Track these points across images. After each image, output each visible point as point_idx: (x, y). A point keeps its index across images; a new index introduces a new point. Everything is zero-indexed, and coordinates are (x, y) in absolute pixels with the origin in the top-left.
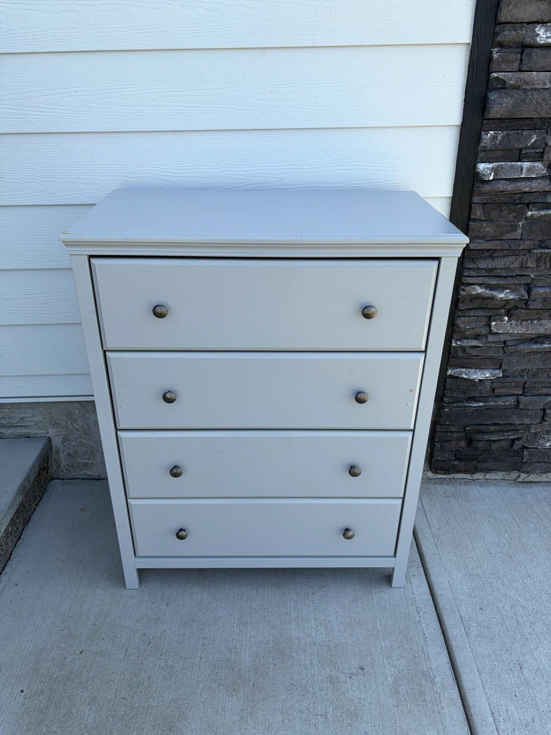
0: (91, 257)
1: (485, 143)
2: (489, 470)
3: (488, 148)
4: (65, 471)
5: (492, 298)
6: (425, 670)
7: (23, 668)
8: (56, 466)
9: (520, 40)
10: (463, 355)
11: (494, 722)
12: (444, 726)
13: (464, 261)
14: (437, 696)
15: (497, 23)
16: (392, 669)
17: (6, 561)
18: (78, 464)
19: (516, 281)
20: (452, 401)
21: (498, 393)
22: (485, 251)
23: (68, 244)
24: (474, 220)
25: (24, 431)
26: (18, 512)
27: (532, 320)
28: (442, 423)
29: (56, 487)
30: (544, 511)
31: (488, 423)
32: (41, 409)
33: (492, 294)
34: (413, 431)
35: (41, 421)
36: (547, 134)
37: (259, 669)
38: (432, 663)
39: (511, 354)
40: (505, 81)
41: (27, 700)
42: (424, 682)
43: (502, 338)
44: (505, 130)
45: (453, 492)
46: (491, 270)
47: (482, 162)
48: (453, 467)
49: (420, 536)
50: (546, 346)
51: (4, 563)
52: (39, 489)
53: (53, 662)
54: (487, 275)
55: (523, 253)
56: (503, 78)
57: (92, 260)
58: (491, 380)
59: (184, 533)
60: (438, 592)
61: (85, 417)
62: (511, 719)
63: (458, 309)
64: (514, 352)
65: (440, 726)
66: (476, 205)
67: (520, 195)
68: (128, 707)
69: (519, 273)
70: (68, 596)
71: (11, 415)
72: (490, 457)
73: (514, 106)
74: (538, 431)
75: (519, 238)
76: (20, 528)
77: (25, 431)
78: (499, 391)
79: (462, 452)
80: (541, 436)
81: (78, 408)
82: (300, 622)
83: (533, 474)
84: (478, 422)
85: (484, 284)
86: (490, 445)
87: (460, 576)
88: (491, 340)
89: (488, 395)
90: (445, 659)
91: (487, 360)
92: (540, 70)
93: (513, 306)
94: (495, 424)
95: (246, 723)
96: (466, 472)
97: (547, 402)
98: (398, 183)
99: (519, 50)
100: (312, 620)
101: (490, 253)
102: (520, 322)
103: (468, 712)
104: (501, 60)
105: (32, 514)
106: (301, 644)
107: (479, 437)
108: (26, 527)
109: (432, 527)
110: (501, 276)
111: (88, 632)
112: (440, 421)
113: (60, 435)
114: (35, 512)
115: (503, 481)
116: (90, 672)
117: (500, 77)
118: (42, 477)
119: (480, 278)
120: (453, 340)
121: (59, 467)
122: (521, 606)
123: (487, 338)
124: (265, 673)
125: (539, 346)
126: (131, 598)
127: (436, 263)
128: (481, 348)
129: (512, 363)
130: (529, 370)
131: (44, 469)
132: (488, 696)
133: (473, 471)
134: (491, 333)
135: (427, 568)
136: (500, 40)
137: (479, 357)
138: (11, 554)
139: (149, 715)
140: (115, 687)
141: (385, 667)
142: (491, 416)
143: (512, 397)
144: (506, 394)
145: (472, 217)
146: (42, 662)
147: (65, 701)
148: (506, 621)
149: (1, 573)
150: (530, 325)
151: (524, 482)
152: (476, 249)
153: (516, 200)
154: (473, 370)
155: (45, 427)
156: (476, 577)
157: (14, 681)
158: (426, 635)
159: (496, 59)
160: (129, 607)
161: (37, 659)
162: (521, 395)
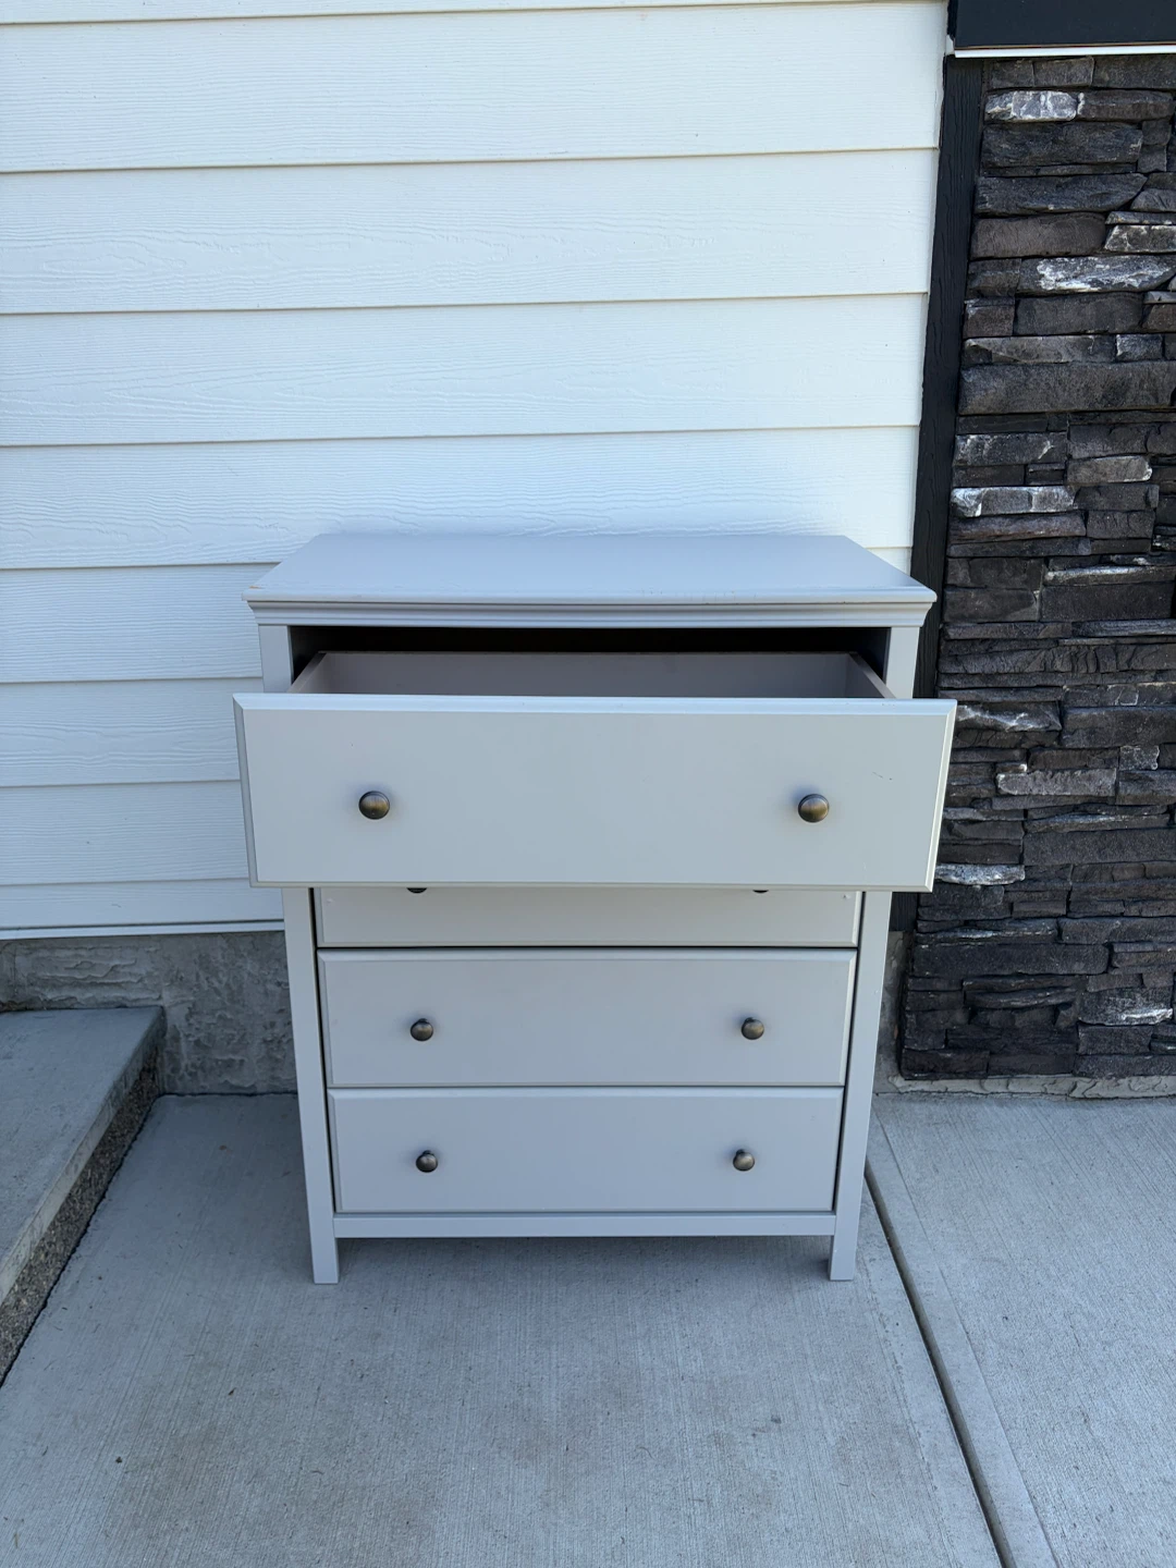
1: (963, 455)
2: (1014, 1071)
3: (969, 464)
4: (188, 1078)
5: (996, 729)
6: (899, 1422)
7: (118, 1421)
8: (171, 1066)
9: (1012, 286)
10: (949, 837)
11: (1036, 1512)
12: (940, 1519)
13: (940, 660)
14: (923, 1467)
15: (971, 259)
16: (836, 1421)
17: (79, 1235)
18: (214, 1064)
19: (1037, 697)
20: (932, 930)
21: (1020, 912)
22: (977, 643)
23: (258, 606)
24: (954, 587)
25: (115, 994)
26: (103, 1142)
27: (1073, 770)
28: (917, 975)
29: (169, 1108)
30: (1126, 1149)
31: (1006, 973)
32: (152, 949)
33: (995, 720)
34: (857, 949)
35: (149, 975)
36: (1069, 439)
37: (577, 1421)
38: (913, 1412)
39: (1039, 836)
40: (991, 353)
41: (129, 1476)
42: (897, 1444)
43: (1020, 805)
44: (997, 433)
45: (945, 1115)
46: (991, 676)
47: (960, 487)
48: (942, 1064)
49: (883, 1192)
50: (1102, 819)
51: (75, 1238)
52: (139, 1107)
53: (177, 1410)
54: (985, 685)
55: (1044, 645)
56: (986, 347)
58: (1004, 885)
59: (432, 1159)
60: (920, 1289)
61: (234, 965)
62: (1068, 1506)
64: (1044, 832)
65: (930, 1519)
66: (956, 561)
67: (1030, 544)
68: (325, 1486)
69: (1041, 683)
70: (200, 1296)
71: (94, 962)
72: (1014, 1043)
73: (1009, 392)
74: (1102, 988)
75: (1036, 618)
76: (105, 1177)
77: (118, 994)
78: (1021, 909)
79: (959, 1034)
80: (1109, 1000)
81: (222, 948)
82: (654, 1342)
83: (1101, 1077)
84: (986, 970)
85: (979, 703)
86: (1013, 1017)
87: (964, 1261)
88: (998, 808)
89: (1002, 917)
90: (938, 1404)
91: (995, 847)
92: (1049, 333)
93: (1035, 743)
94: (1020, 975)
95: (555, 1513)
96: (969, 1075)
97: (1114, 930)
98: (816, 525)
99: (1012, 301)
100: (677, 1337)
101: (986, 645)
102: (1050, 773)
103: (985, 1497)
104: (981, 319)
105: (125, 1155)
106: (657, 1379)
107: (989, 1000)
108: (115, 1178)
109: (905, 1176)
110: (1011, 688)
111: (243, 1358)
112: (913, 970)
113: (183, 1002)
114: (130, 1152)
115: (1044, 1096)
116: (249, 1426)
117: (981, 345)
118: (144, 1084)
119: (971, 692)
121: (175, 1070)
122: (1084, 1314)
123: (991, 805)
124: (588, 1428)
125: (1090, 820)
126: (323, 1299)
128: (982, 824)
130: (1074, 867)
131: (149, 1071)
132: (1023, 1466)
133: (982, 1073)
134: (998, 794)
135: (899, 1248)
136: (978, 287)
137: (980, 842)
138: (88, 1225)
139: (366, 1500)
140: (300, 1451)
141: (820, 1419)
142: (1009, 959)
143: (1047, 920)
144: (1035, 915)
145: (950, 581)
146: (154, 1411)
147: (202, 1476)
148: (1055, 1339)
149: (69, 1257)
150: (1069, 780)
151: (1086, 1099)
152: (961, 637)
153: (1024, 551)
154: (969, 867)
155: (156, 985)
156: (995, 1264)
157: (102, 1443)
158: (900, 1363)
159: (973, 317)
160: (320, 1315)
161: (146, 1406)
162: (1064, 916)
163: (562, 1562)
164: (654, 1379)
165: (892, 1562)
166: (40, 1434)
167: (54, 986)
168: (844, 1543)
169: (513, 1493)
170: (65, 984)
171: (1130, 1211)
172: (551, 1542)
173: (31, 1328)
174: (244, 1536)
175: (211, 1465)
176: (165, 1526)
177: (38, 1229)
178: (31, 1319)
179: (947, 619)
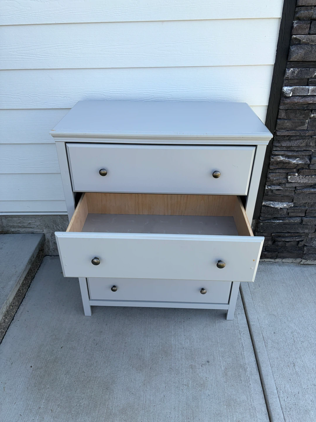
0: (66, 143)
1: (288, 75)
2: (284, 257)
3: (289, 78)
4: (52, 251)
5: (289, 163)
6: (242, 364)
7: (31, 355)
8: (48, 249)
9: (310, 16)
10: (272, 194)
11: (278, 393)
12: (251, 394)
13: (274, 142)
14: (248, 378)
15: (297, 6)
16: (224, 362)
17: (22, 298)
19: (303, 154)
20: (264, 219)
22: (286, 137)
23: (54, 136)
24: (280, 119)
25: (31, 230)
26: (28, 273)
27: (312, 175)
28: (259, 231)
29: (48, 260)
30: (314, 281)
31: (285, 232)
32: (40, 218)
33: (289, 161)
35: (40, 225)
37: (154, 360)
38: (246, 360)
39: (299, 194)
40: (300, 40)
41: (34, 371)
42: (241, 370)
43: (294, 185)
44: (300, 68)
45: (263, 269)
46: (289, 147)
47: (286, 86)
48: (264, 255)
49: (244, 293)
51: (22, 299)
52: (39, 261)
53: (47, 352)
54: (287, 150)
55: (308, 138)
56: (299, 38)
57: (67, 145)
58: (287, 208)
59: (116, 288)
60: (251, 323)
61: (63, 223)
62: (286, 391)
63: (269, 169)
64: (300, 193)
65: (248, 393)
66: (282, 110)
67: (307, 105)
69: (305, 149)
70: (54, 318)
71: (24, 221)
72: (285, 250)
73: (305, 54)
74: (313, 237)
75: (306, 129)
76: (29, 281)
78: (292, 214)
79: (269, 247)
80: (314, 240)
82: (176, 337)
83: (309, 260)
84: (279, 231)
85: (285, 155)
86: (285, 244)
87: (264, 315)
88: (287, 186)
89: (285, 216)
90: (253, 359)
91: (285, 197)
93: (301, 167)
94: (289, 232)
95: (146, 387)
96: (271, 258)
98: (237, 98)
99: (309, 22)
100: (183, 336)
101: (289, 137)
102: (305, 176)
103: (264, 387)
104: (298, 28)
105: (35, 274)
107: (279, 239)
108: (32, 281)
109: (250, 288)
110: (295, 151)
111: (65, 337)
112: (257, 230)
113: (49, 232)
114: (37, 273)
115: (292, 263)
116: (66, 358)
117: (298, 38)
118: (40, 254)
119: (282, 152)
120: (266, 186)
121: (49, 249)
122: (297, 332)
123: (285, 185)
124: (157, 362)
125: (315, 190)
126: (87, 320)
127: (254, 148)
128: (282, 190)
129: (299, 199)
130: (309, 203)
132: (275, 379)
133: (275, 257)
134: (288, 182)
135: (246, 310)
136: (298, 16)
137: (281, 196)
138: (25, 295)
139: (96, 381)
140: (79, 366)
141: (220, 362)
142: (286, 228)
143: (299, 218)
144: (295, 216)
145: (279, 117)
146: (41, 352)
147: (53, 372)
148: (288, 340)
149: (20, 305)
150: (310, 178)
151: (304, 264)
152: (281, 135)
153: (304, 108)
154: (277, 202)
155: (42, 228)
156: (273, 316)
157: (27, 361)
158: (244, 346)
159: (296, 27)
160: (86, 325)
161: (39, 351)
162: (304, 217)
163: (147, 402)
164: (176, 348)
165: (236, 406)
166: (11, 358)
167: (14, 227)
168: (224, 400)
169: (135, 381)
170: (17, 227)
171: (313, 301)
172: (145, 396)
173: (9, 326)
174: (63, 390)
175: (55, 369)
176: (43, 387)
177: (9, 303)
178: (9, 324)
179: (277, 129)
